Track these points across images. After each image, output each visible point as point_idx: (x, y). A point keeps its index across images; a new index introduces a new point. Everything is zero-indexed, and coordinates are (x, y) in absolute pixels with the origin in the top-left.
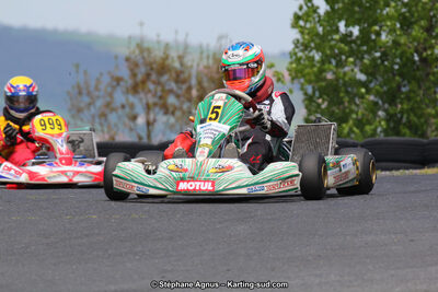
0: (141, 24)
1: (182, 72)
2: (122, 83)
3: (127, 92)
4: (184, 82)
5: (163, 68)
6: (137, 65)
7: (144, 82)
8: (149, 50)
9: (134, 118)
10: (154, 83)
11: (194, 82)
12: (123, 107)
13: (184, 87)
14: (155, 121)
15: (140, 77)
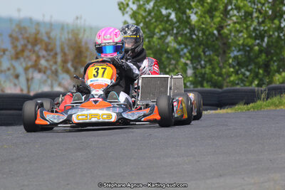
0: (19, 10)
1: (49, 43)
2: (7, 53)
3: (12, 59)
4: (51, 50)
5: (36, 41)
6: (17, 39)
7: (23, 51)
8: (25, 28)
9: (17, 77)
10: (30, 51)
11: (58, 50)
12: (9, 69)
13: (52, 54)
14: (32, 78)
15: (20, 48)
